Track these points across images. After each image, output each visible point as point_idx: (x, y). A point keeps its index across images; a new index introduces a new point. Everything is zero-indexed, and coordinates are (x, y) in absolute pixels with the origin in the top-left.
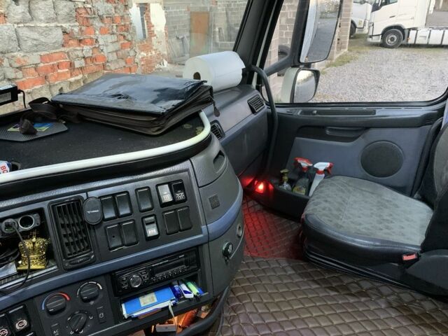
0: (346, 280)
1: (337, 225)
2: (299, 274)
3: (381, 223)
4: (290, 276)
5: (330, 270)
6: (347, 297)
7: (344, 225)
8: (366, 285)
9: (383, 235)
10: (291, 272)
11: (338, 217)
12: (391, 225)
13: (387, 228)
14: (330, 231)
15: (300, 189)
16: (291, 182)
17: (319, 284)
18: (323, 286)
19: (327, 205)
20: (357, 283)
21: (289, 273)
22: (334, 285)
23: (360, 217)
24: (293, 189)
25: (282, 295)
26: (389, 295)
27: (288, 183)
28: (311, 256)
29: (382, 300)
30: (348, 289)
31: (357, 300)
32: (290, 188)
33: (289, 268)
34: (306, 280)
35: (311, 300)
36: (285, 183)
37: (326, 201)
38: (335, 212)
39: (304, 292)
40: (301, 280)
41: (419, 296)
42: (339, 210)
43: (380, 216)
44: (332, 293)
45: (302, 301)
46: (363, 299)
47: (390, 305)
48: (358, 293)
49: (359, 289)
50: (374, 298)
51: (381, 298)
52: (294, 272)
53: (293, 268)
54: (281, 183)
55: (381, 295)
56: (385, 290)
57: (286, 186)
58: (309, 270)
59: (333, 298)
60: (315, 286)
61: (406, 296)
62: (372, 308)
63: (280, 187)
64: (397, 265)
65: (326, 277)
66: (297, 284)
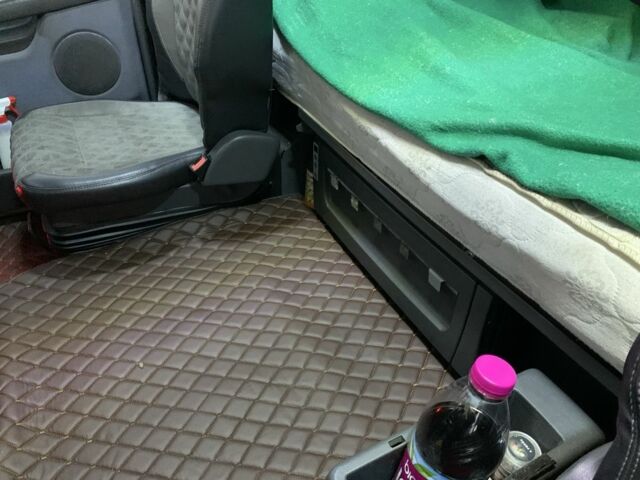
0: (137, 246)
1: (81, 171)
2: (66, 278)
3: (139, 144)
4: (52, 290)
5: (110, 244)
6: (152, 263)
7: (93, 166)
8: (165, 235)
9: (151, 155)
10: (49, 283)
11: (78, 162)
12: (154, 141)
13: (152, 145)
14: (77, 183)
17: (104, 272)
18: (112, 271)
19: (46, 152)
20: (153, 240)
21: (47, 286)
22: (125, 260)
23: (107, 149)
25: (57, 319)
26: (198, 231)
28: (68, 242)
29: (194, 240)
30: (147, 254)
31: (165, 259)
33: (43, 280)
34: (80, 279)
35: (106, 297)
37: (42, 148)
38: (68, 157)
39: (89, 295)
40: (73, 283)
41: (227, 212)
42: (72, 152)
43: (133, 137)
44: (130, 271)
46: (172, 254)
47: (205, 240)
48: (160, 251)
49: (160, 246)
50: (183, 244)
51: (189, 239)
52: (54, 281)
53: (49, 275)
55: (189, 236)
56: (190, 226)
58: (77, 265)
59: (134, 276)
60: (99, 279)
61: (216, 220)
62: (188, 256)
64: (188, 185)
65: (108, 258)
66: (71, 292)
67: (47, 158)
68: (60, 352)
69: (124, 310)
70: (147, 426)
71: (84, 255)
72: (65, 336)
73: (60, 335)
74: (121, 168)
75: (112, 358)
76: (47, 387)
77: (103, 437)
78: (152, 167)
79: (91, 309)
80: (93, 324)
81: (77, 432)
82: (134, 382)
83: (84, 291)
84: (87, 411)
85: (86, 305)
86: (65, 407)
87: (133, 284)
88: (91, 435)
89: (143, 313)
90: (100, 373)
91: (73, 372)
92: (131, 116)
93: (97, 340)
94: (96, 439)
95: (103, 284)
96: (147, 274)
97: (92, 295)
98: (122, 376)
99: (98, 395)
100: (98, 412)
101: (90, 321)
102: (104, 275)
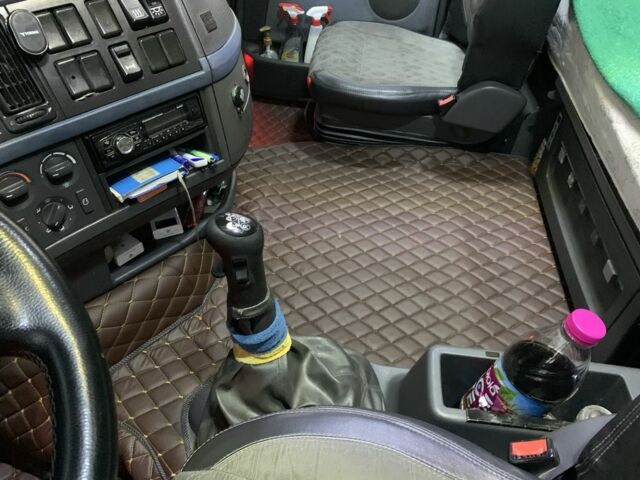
0: (372, 153)
1: (356, 79)
2: (315, 157)
3: (407, 70)
4: (304, 162)
5: (353, 144)
6: (377, 170)
7: (365, 77)
8: (396, 153)
9: (413, 82)
10: (304, 157)
11: (355, 71)
12: (420, 71)
13: (416, 74)
14: (349, 87)
15: (292, 53)
16: (278, 46)
17: (341, 163)
18: (347, 164)
19: (337, 57)
20: (386, 153)
21: (302, 158)
22: (360, 161)
23: (380, 67)
24: (280, 54)
25: (300, 183)
26: (423, 158)
27: (272, 48)
28: (325, 132)
29: (417, 165)
30: (376, 163)
31: (388, 171)
32: (276, 57)
33: (301, 153)
34: (324, 162)
35: (336, 181)
36: (268, 48)
37: (336, 52)
38: (350, 65)
39: (324, 175)
40: (319, 163)
41: (454, 152)
42: (354, 61)
43: (405, 63)
44: (359, 170)
45: (326, 185)
46: (395, 169)
47: (425, 168)
48: (388, 164)
49: (389, 160)
50: (406, 165)
51: (414, 163)
52: (307, 156)
53: (306, 152)
54: (263, 50)
55: (414, 160)
56: (419, 153)
57: (270, 53)
58: (326, 151)
59: (360, 175)
60: (336, 167)
61: (441, 155)
62: (406, 175)
63: (263, 55)
64: (430, 117)
65: (348, 154)
66: (315, 168)
67: (336, 61)
68: (294, 205)
69: (344, 195)
70: (327, 276)
71: (332, 146)
72: (300, 196)
73: (297, 193)
74: (385, 85)
75: (323, 223)
76: (278, 223)
77: (298, 268)
78: (409, 92)
79: (323, 185)
80: (320, 196)
81: (285, 258)
82: (331, 245)
83: (323, 171)
84: (295, 248)
85: (321, 181)
86: (283, 240)
87: (358, 180)
88: (292, 264)
89: (356, 203)
90: (312, 229)
91: (296, 221)
92: (411, 45)
93: (319, 207)
94: (293, 268)
95: (337, 172)
96: (370, 177)
97: (328, 176)
98: (325, 238)
99: (305, 242)
100: (301, 253)
101: (319, 193)
102: (340, 166)
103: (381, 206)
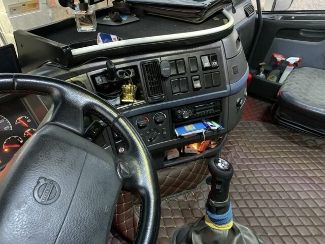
0: (305, 138)
1: (305, 99)
2: (272, 132)
4: (264, 133)
5: (296, 131)
6: (305, 148)
7: (310, 99)
8: (320, 142)
10: (265, 130)
11: (306, 95)
14: (299, 103)
15: (273, 77)
16: (266, 73)
17: (285, 139)
18: (288, 140)
19: (298, 86)
20: (313, 140)
22: (296, 140)
23: (322, 95)
24: (266, 77)
25: (259, 143)
28: (281, 121)
30: (306, 144)
31: (312, 150)
32: (264, 77)
33: (264, 128)
34: (275, 136)
35: (279, 148)
36: (262, 72)
38: (304, 91)
39: (274, 143)
40: (272, 135)
42: (306, 89)
44: (295, 145)
46: (317, 151)
48: (313, 147)
49: (315, 144)
52: (267, 131)
53: (267, 128)
54: (259, 73)
57: (262, 75)
58: (278, 130)
59: (295, 148)
60: (282, 140)
63: (258, 75)
65: (291, 135)
66: (269, 138)
67: (296, 88)
68: (253, 153)
69: (282, 156)
70: (261, 196)
71: (283, 129)
72: (257, 150)
73: (256, 148)
75: (266, 168)
76: (242, 160)
77: (246, 187)
79: (272, 148)
80: (268, 153)
81: (241, 179)
82: (267, 181)
83: (274, 140)
84: (247, 176)
85: (271, 145)
86: (242, 170)
87: (292, 151)
88: (244, 183)
89: (288, 162)
90: (259, 169)
91: (252, 162)
93: (266, 159)
94: (244, 186)
95: (281, 143)
98: (265, 176)
99: (254, 175)
100: (250, 179)
101: (268, 151)
103: (303, 169)
